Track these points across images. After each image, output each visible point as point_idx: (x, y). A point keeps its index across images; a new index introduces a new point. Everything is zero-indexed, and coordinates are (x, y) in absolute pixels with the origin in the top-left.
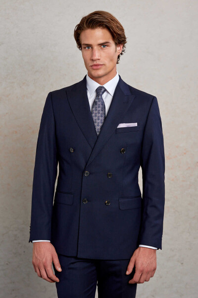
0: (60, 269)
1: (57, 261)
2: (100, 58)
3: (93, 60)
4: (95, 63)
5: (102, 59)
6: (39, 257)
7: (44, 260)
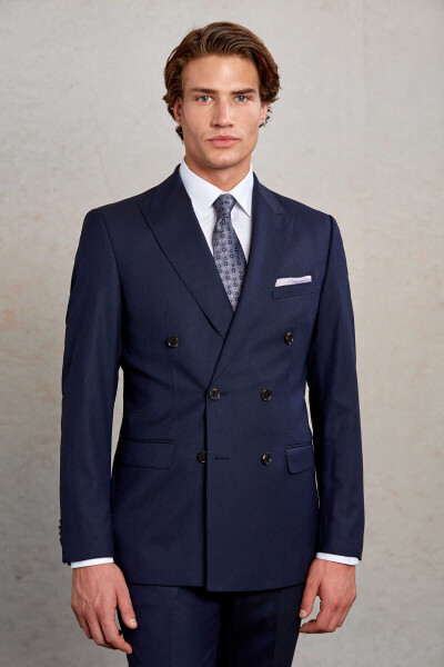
0: (132, 623)
1: (126, 604)
2: (232, 122)
3: (218, 126)
4: (222, 132)
5: (237, 126)
6: (85, 596)
7: (97, 602)
